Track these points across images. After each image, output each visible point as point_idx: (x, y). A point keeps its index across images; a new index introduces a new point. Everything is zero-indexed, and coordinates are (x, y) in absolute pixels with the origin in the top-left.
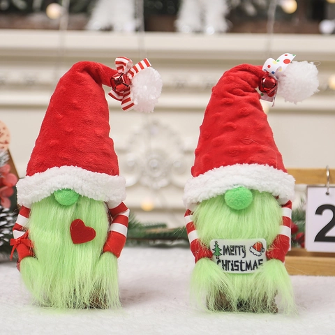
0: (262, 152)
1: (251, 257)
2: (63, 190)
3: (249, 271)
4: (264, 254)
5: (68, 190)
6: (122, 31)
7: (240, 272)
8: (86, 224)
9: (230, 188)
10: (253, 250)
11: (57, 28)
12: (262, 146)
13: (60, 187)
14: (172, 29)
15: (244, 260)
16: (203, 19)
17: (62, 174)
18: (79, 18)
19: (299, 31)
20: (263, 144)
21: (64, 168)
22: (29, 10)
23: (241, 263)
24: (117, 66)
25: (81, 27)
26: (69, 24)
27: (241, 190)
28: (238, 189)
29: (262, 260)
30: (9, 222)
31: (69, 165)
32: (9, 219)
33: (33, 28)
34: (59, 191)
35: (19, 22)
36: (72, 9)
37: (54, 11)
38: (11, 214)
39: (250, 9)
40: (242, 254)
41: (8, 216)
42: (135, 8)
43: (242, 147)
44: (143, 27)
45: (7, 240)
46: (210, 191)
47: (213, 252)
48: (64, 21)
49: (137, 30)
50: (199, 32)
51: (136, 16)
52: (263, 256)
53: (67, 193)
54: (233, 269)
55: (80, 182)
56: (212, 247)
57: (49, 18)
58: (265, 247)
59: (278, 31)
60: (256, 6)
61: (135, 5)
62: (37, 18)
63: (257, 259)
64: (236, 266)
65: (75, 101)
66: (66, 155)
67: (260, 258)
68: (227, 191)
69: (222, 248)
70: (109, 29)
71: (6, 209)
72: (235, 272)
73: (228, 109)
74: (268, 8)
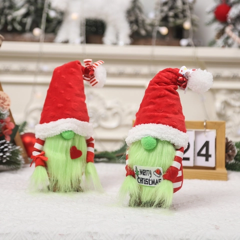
0: (167, 117)
1: (155, 177)
2: (68, 131)
3: (153, 185)
4: (162, 176)
5: (71, 131)
6: (74, 43)
7: (148, 185)
8: (78, 149)
9: (143, 137)
10: (155, 173)
11: (38, 41)
12: (168, 115)
13: (67, 129)
14: (101, 42)
15: (151, 179)
16: (117, 37)
17: (67, 123)
18: (50, 36)
19: (169, 44)
20: (169, 113)
21: (68, 119)
22: (23, 31)
23: (149, 180)
24: (86, 64)
25: (51, 41)
26: (45, 39)
27: (149, 138)
28: (147, 138)
29: (161, 180)
30: (9, 149)
31: (71, 118)
32: (10, 147)
33: (25, 41)
34: (66, 132)
35: (18, 37)
36: (46, 31)
37: (37, 32)
38: (10, 145)
39: (143, 32)
40: (150, 175)
41: (9, 145)
42: (81, 31)
43: (156, 114)
44: (85, 41)
45: (8, 159)
46: (134, 138)
47: (135, 172)
48: (42, 37)
49: (82, 43)
50: (115, 44)
51: (81, 35)
52: (161, 177)
53: (70, 133)
54: (145, 183)
55: (76, 127)
56: (135, 170)
57: (34, 35)
58: (162, 172)
59: (158, 44)
60: (146, 31)
61: (81, 29)
62: (27, 35)
63: (158, 179)
64: (147, 182)
65: (70, 83)
66: (68, 112)
67: (160, 178)
68: (142, 138)
69: (139, 171)
70: (66, 42)
71: (8, 142)
72: (146, 185)
73: (153, 92)
74: (152, 31)
